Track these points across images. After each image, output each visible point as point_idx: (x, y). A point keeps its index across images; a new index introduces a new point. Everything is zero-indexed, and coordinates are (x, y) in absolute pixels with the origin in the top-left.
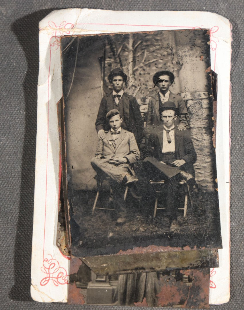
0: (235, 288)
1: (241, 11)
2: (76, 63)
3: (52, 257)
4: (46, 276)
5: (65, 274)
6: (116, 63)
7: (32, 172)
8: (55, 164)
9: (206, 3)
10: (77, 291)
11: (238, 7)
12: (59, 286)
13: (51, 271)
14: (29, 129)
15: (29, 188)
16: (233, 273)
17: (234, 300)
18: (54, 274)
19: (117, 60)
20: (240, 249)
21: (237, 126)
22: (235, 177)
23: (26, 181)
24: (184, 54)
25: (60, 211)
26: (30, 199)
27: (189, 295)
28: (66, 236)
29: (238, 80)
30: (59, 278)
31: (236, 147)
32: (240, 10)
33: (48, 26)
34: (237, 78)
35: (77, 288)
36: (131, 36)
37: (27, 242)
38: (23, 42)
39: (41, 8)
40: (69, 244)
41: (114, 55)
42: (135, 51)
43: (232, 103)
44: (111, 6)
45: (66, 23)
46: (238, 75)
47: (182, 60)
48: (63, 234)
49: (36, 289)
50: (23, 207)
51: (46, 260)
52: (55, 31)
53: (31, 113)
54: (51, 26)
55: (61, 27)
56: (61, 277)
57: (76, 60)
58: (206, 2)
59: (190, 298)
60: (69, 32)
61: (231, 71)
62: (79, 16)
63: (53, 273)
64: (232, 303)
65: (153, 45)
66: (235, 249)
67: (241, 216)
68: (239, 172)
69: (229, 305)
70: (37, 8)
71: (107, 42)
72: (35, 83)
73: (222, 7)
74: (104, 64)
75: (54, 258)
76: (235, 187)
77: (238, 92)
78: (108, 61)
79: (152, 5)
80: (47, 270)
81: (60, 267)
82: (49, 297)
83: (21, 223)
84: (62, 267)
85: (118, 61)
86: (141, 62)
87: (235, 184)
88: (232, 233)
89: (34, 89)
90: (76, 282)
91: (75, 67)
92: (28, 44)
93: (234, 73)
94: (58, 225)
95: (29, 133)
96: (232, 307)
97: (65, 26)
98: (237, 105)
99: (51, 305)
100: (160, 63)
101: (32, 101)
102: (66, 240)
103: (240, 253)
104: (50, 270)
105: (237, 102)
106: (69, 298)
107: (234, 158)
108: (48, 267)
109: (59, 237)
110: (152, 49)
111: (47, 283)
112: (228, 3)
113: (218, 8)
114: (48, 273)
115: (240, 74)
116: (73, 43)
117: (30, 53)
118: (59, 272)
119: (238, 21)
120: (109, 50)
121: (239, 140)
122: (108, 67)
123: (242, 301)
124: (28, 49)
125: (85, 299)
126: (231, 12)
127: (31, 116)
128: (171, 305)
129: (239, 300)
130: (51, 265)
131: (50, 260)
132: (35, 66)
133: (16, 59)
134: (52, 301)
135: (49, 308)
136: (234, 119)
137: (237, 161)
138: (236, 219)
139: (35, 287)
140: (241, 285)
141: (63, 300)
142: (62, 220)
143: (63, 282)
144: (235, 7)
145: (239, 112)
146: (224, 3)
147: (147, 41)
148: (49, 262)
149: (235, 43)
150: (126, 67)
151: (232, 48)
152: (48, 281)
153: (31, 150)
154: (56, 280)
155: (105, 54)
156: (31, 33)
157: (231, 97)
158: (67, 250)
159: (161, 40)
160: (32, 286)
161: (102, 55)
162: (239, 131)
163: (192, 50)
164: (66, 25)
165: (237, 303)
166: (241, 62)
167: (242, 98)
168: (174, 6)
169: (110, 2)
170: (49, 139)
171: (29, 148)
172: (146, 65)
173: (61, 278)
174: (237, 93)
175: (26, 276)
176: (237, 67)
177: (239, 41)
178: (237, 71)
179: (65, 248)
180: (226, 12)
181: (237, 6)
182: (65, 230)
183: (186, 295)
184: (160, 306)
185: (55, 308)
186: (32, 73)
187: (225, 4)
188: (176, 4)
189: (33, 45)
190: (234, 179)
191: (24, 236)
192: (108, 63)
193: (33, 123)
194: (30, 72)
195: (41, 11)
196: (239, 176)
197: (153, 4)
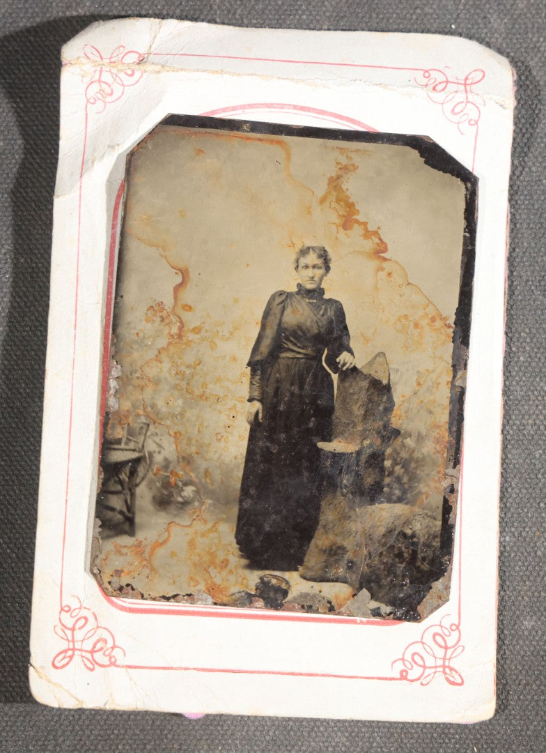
1: (539, 37)
3: (80, 602)
4: (65, 647)
5: (110, 643)
7: (37, 400)
9: (458, 15)
11: (533, 28)
12: (95, 672)
13: (79, 635)
14: (31, 298)
15: (28, 439)
16: (502, 652)
17: (504, 718)
18: (85, 642)
20: (520, 598)
21: (522, 309)
22: (515, 428)
23: (23, 420)
25: (99, 491)
26: (29, 463)
29: (529, 200)
30: (96, 651)
31: (519, 358)
32: (537, 35)
33: (84, 56)
34: (526, 195)
37: (20, 565)
38: (23, 93)
39: (68, 14)
44: (234, 14)
45: (126, 51)
46: (529, 188)
49: (41, 678)
50: (13, 481)
51: (67, 609)
52: (99, 68)
53: (37, 260)
54: (90, 55)
55: (112, 60)
56: (101, 649)
58: (459, 12)
60: (133, 71)
61: (511, 179)
62: (155, 36)
63: (82, 641)
66: (510, 597)
67: (526, 519)
68: (523, 418)
70: (58, 12)
72: (48, 189)
73: (496, 26)
75: (84, 605)
76: (514, 452)
79: (331, 16)
80: (69, 633)
81: (98, 627)
82: (72, 696)
83: (8, 520)
84: (103, 626)
87: (513, 445)
88: (502, 559)
89: (46, 206)
92: (36, 96)
93: (518, 183)
94: (95, 524)
95: (32, 308)
96: (498, 733)
97: (123, 58)
98: (524, 259)
99: (73, 716)
101: (40, 231)
103: (521, 607)
104: (75, 632)
105: (524, 253)
107: (514, 383)
108: (70, 626)
109: (98, 553)
111: (67, 664)
112: (509, 17)
113: (486, 28)
114: (70, 638)
117: (40, 117)
118: (98, 638)
119: (532, 59)
121: (525, 342)
123: (521, 719)
124: (35, 108)
126: (517, 39)
127: (38, 267)
129: (515, 716)
130: (77, 621)
131: (74, 610)
132: (50, 150)
133: (6, 133)
134: (79, 707)
135: (70, 722)
136: (516, 293)
137: (521, 391)
138: (513, 526)
139: (40, 670)
140: (520, 680)
141: (105, 704)
142: (105, 512)
143: (105, 661)
144: (527, 27)
145: (527, 275)
146: (501, 15)
148: (74, 614)
149: (523, 112)
151: (515, 124)
152: (71, 657)
153: (35, 347)
154: (89, 656)
156: (43, 71)
158: (115, 585)
160: (31, 669)
162: (527, 320)
164: (125, 54)
165: (511, 724)
166: (536, 158)
167: (536, 244)
168: (382, 19)
169: (231, 5)
171: (32, 343)
173: (101, 653)
174: (524, 231)
175: (16, 646)
177: (534, 107)
178: (526, 179)
179: (110, 579)
180: (504, 39)
181: (530, 25)
185: (84, 722)
186: (43, 166)
187: (502, 20)
188: (388, 15)
189: (46, 100)
190: (511, 432)
191: (13, 552)
193: (42, 284)
194: (38, 164)
195: (68, 18)
196: (524, 426)
197: (333, 12)
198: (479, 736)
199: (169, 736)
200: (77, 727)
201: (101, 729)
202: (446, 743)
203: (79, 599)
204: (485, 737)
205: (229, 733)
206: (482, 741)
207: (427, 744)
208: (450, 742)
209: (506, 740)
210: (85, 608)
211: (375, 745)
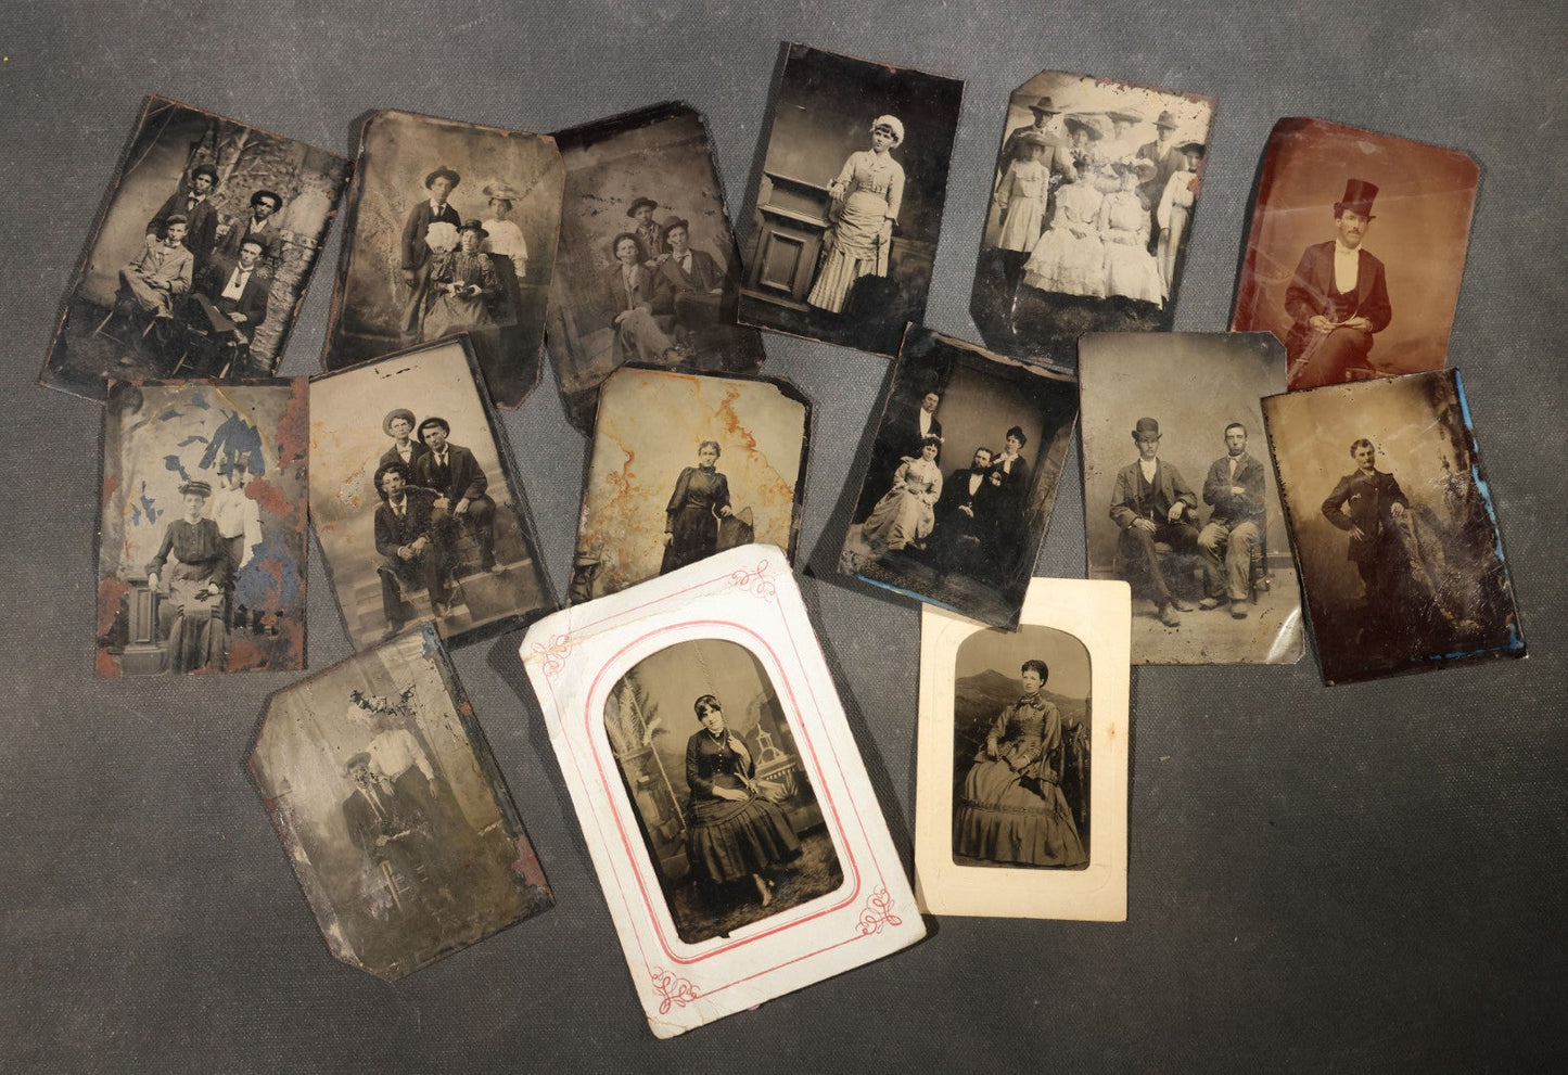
6: (212, 156)
19: (215, 154)
24: (308, 180)
36: (247, 131)
41: (214, 146)
42: (244, 152)
47: (302, 187)
65: (271, 153)
71: (212, 125)
74: (196, 152)
78: (202, 150)
85: (216, 156)
86: (245, 169)
100: (271, 180)
110: (268, 158)
116: (167, 109)
120: (210, 137)
147: (266, 145)
155: (202, 140)
159: (286, 151)
161: (197, 140)
163: (321, 179)
172: (250, 176)
192: (201, 153)
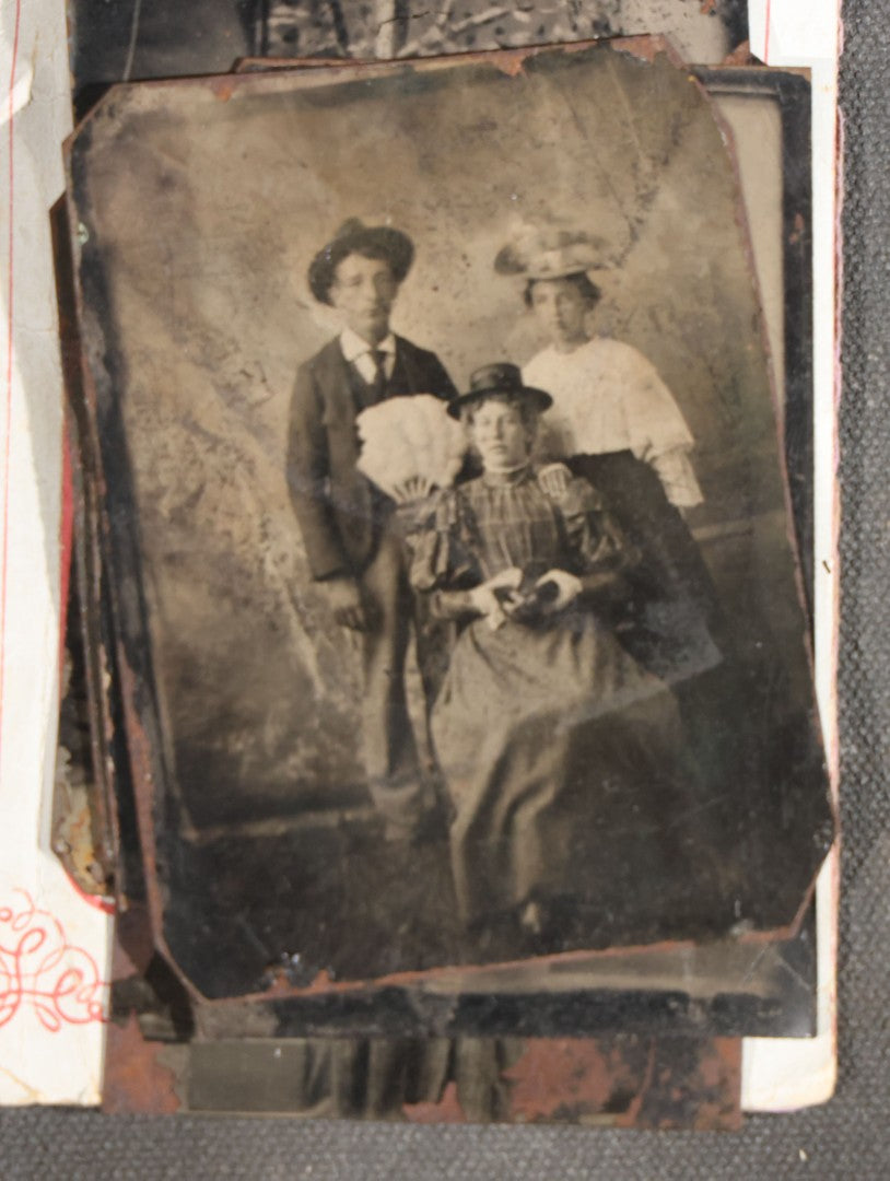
0: (861, 1035)
2: (135, 26)
3: (30, 900)
4: (4, 987)
5: (89, 979)
6: (318, 24)
8: (41, 482)
10: (143, 1055)
12: (61, 1032)
13: (29, 963)
16: (849, 967)
17: (856, 1091)
18: (40, 976)
19: (323, 14)
25: (65, 694)
27: (649, 1071)
28: (92, 808)
29: (876, 99)
30: (63, 994)
31: (864, 403)
34: (870, 90)
35: (148, 1039)
40: (106, 845)
43: (845, 201)
46: (874, 76)
47: (617, 11)
48: (80, 799)
51: (5, 914)
56: (71, 990)
57: (136, 14)
59: (655, 1083)
61: (841, 59)
63: (36, 975)
64: (846, 1105)
68: (877, 514)
69: (830, 1111)
74: (266, 29)
75: (40, 905)
77: (872, 154)
78: (280, 16)
80: (10, 961)
81: (66, 947)
82: (17, 1081)
84: (76, 945)
85: (329, 17)
86: (431, 22)
87: (859, 570)
90: (140, 1012)
91: (132, 45)
93: (855, 67)
94: (58, 757)
96: (847, 1121)
98: (871, 213)
99: (25, 1119)
100: (519, 26)
102: (93, 828)
104: (21, 959)
105: (870, 201)
106: (110, 1086)
107: (858, 451)
108: (13, 947)
109: (65, 813)
111: (9, 1018)
114: (12, 971)
115: (881, 72)
118: (65, 969)
121: (876, 371)
122: (284, 45)
125: (182, 1092)
128: (568, 1116)
129: (877, 1087)
130: (26, 936)
131: (21, 915)
134: (32, 1101)
135: (19, 1130)
136: (857, 277)
137: (872, 465)
138: (863, 724)
141: (81, 1095)
142: (76, 735)
143: (81, 1012)
148: (19, 924)
150: (364, 44)
152: (14, 1007)
154: (49, 1003)
157: (841, 178)
158: (99, 872)
162: (880, 330)
165: (869, 1104)
170: (15, 369)
172: (453, 36)
173: (73, 996)
174: (869, 158)
176: (870, 40)
178: (870, 59)
179: (90, 861)
182: (89, 780)
183: (638, 1068)
184: (520, 1118)
185: (46, 1128)
190: (855, 545)
192: (281, 27)
198: (808, 1129)
199: (212, 1150)
200: (33, 1140)
201: (81, 1141)
202: (746, 1146)
203: (28, 895)
204: (820, 1131)
205: (326, 1140)
206: (815, 1139)
207: (708, 1147)
208: (753, 1142)
209: (861, 1135)
210: (41, 912)
211: (607, 1152)
